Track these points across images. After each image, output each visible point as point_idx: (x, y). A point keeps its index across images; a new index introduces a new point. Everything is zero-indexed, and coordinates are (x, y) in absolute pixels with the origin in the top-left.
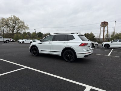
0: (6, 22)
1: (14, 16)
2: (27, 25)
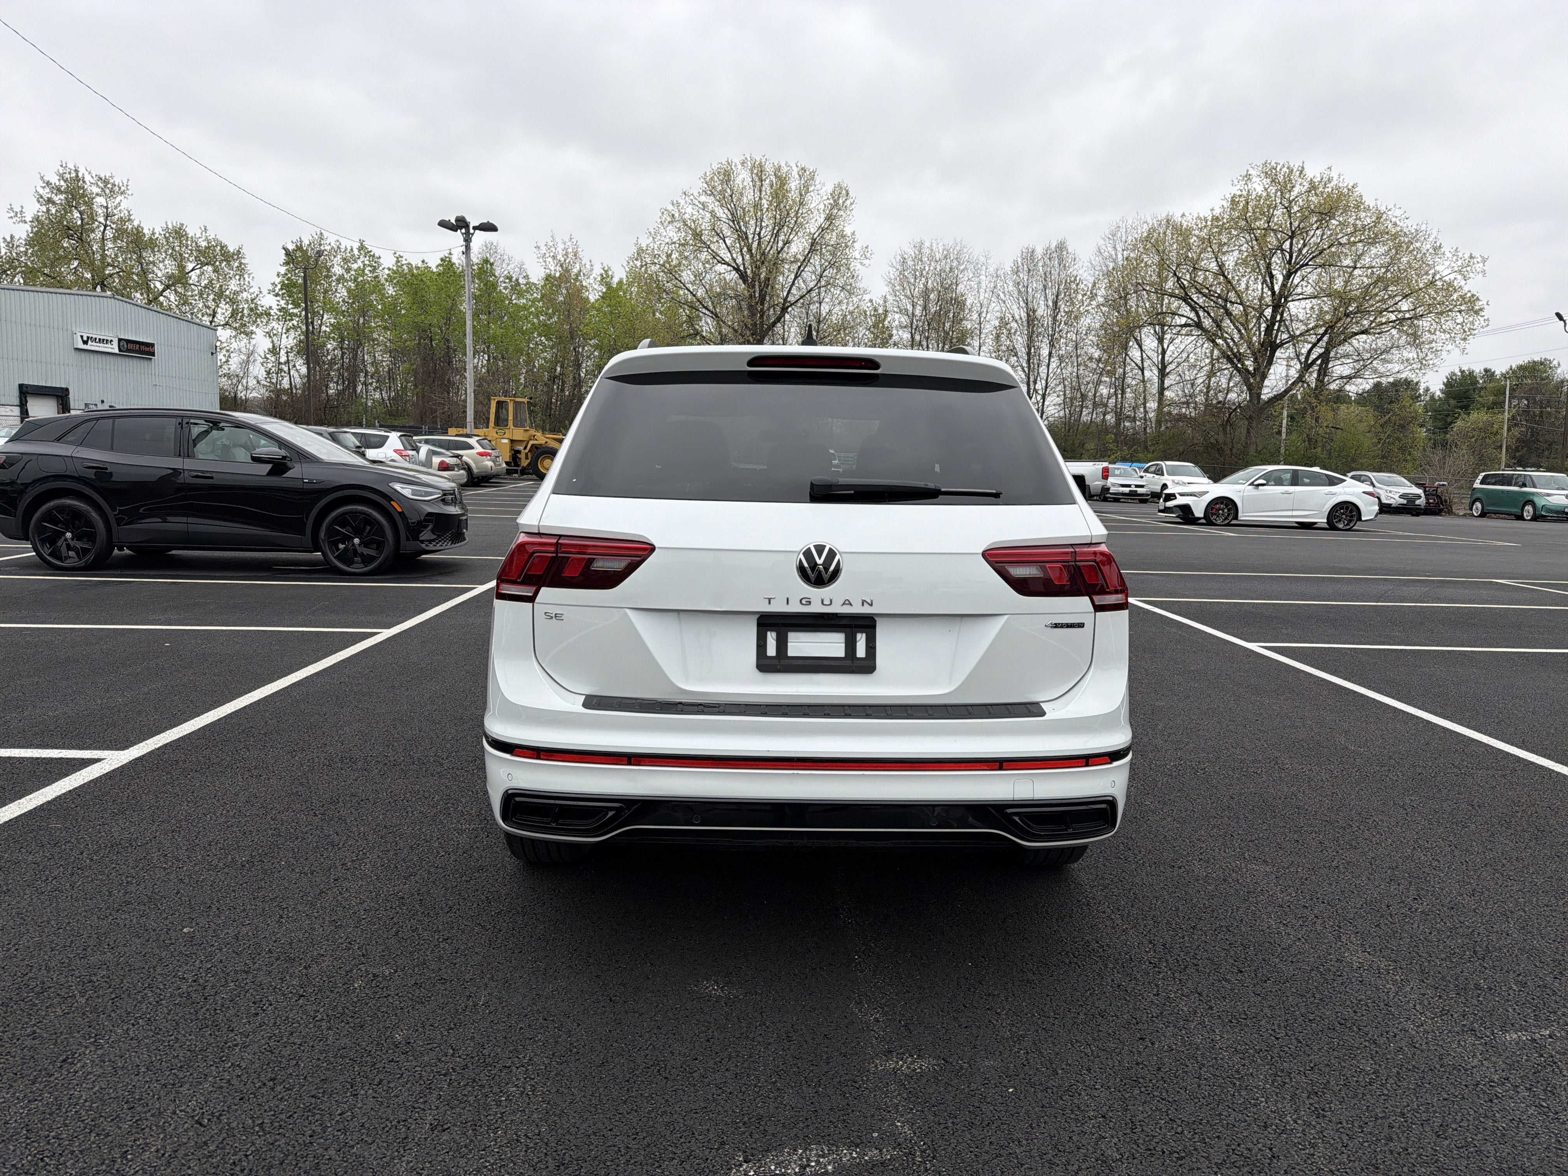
2: (1456, 269)
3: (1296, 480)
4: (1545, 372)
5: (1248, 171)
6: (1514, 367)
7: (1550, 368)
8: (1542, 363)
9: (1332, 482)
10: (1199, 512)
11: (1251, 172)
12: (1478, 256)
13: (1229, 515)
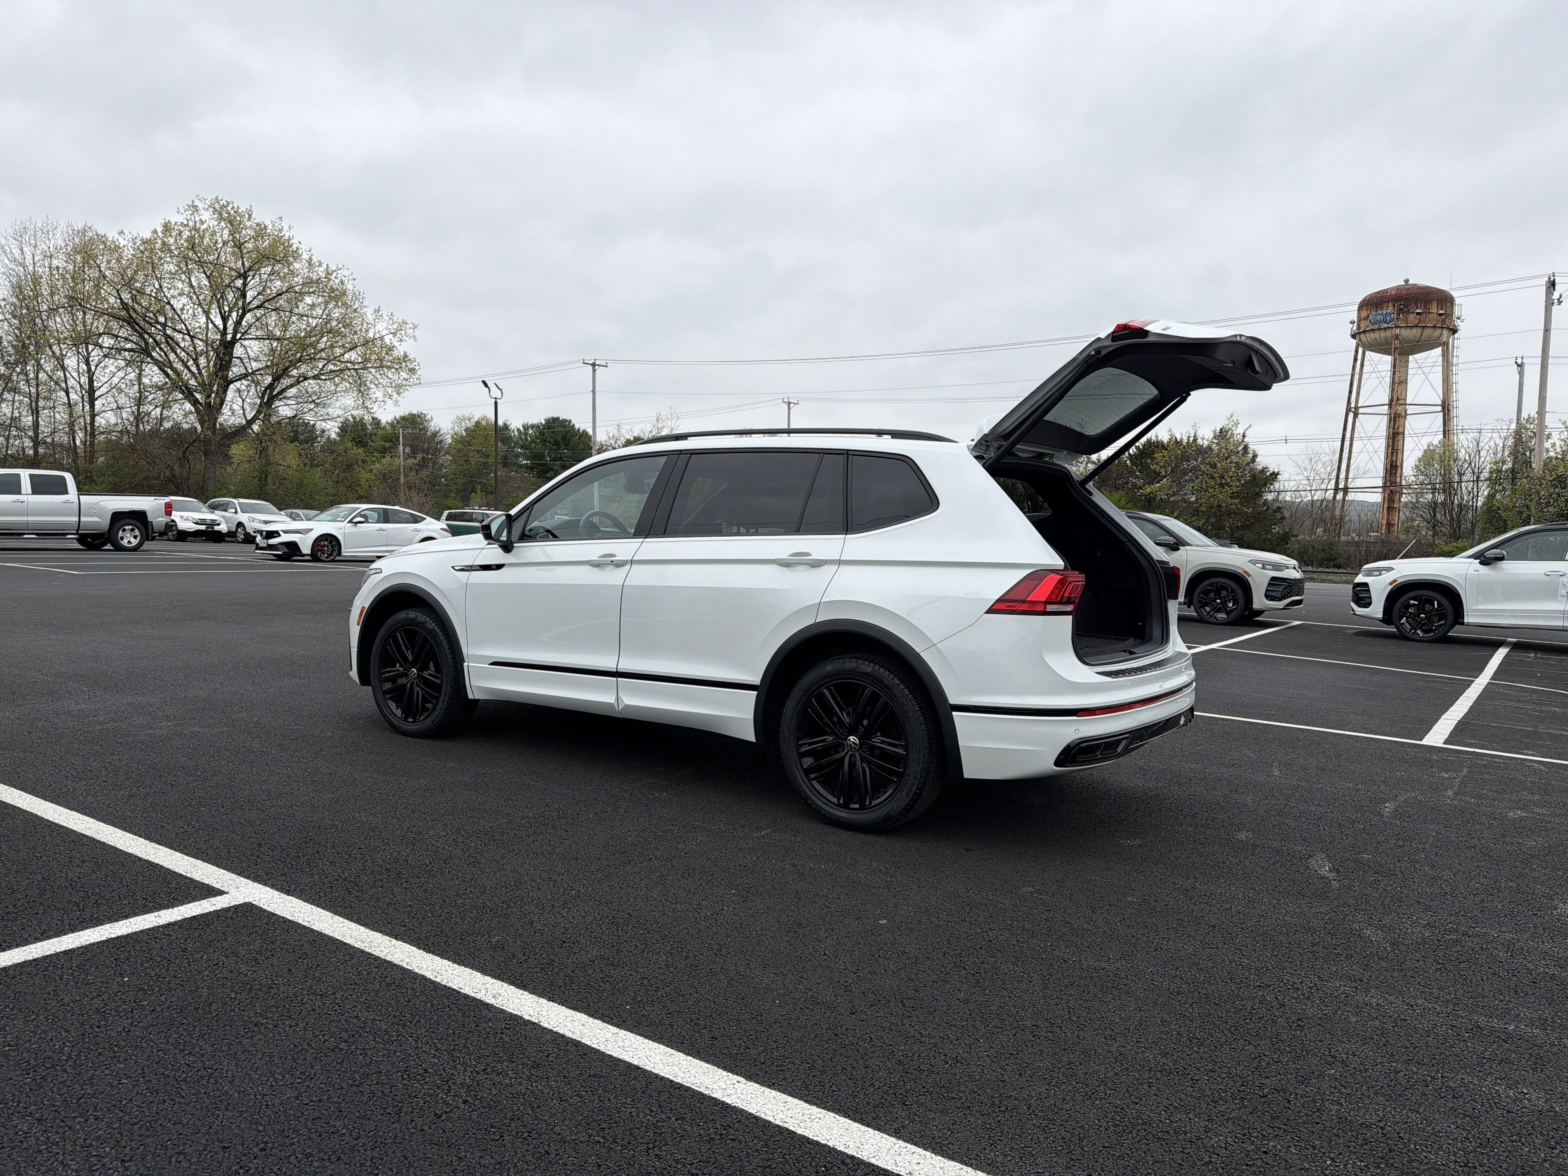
0: (129, 284)
1: (222, 211)
2: (393, 331)
3: (386, 517)
4: (422, 424)
5: (193, 202)
6: (397, 417)
7: (426, 421)
8: (419, 416)
9: (416, 520)
10: (306, 549)
11: (197, 203)
12: (409, 322)
13: (333, 551)
